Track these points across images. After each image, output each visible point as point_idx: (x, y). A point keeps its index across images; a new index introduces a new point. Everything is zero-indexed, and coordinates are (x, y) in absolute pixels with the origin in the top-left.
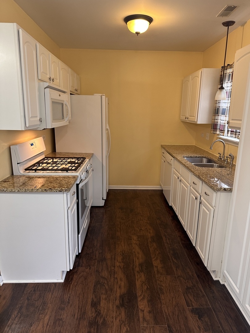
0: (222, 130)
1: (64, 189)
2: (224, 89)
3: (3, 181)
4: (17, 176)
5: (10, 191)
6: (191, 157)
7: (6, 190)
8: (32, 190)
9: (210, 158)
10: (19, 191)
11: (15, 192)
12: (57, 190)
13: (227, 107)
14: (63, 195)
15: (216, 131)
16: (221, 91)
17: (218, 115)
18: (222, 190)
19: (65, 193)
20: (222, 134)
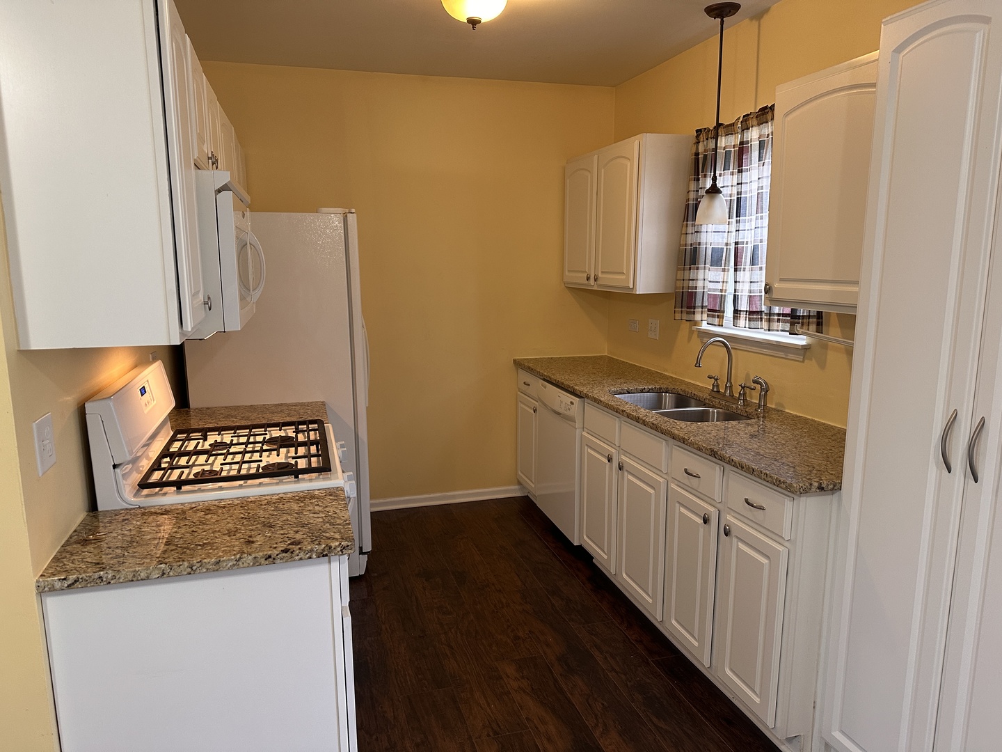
0: (715, 311)
1: (337, 544)
2: (721, 192)
3: (77, 542)
4: (116, 513)
5: (130, 577)
6: (629, 393)
7: (113, 578)
8: (218, 563)
9: (684, 391)
10: (163, 574)
11: (148, 578)
12: (312, 550)
13: (727, 244)
14: (327, 566)
15: (694, 313)
16: (712, 199)
17: (697, 269)
18: (813, 489)
19: (335, 561)
20: (716, 321)
